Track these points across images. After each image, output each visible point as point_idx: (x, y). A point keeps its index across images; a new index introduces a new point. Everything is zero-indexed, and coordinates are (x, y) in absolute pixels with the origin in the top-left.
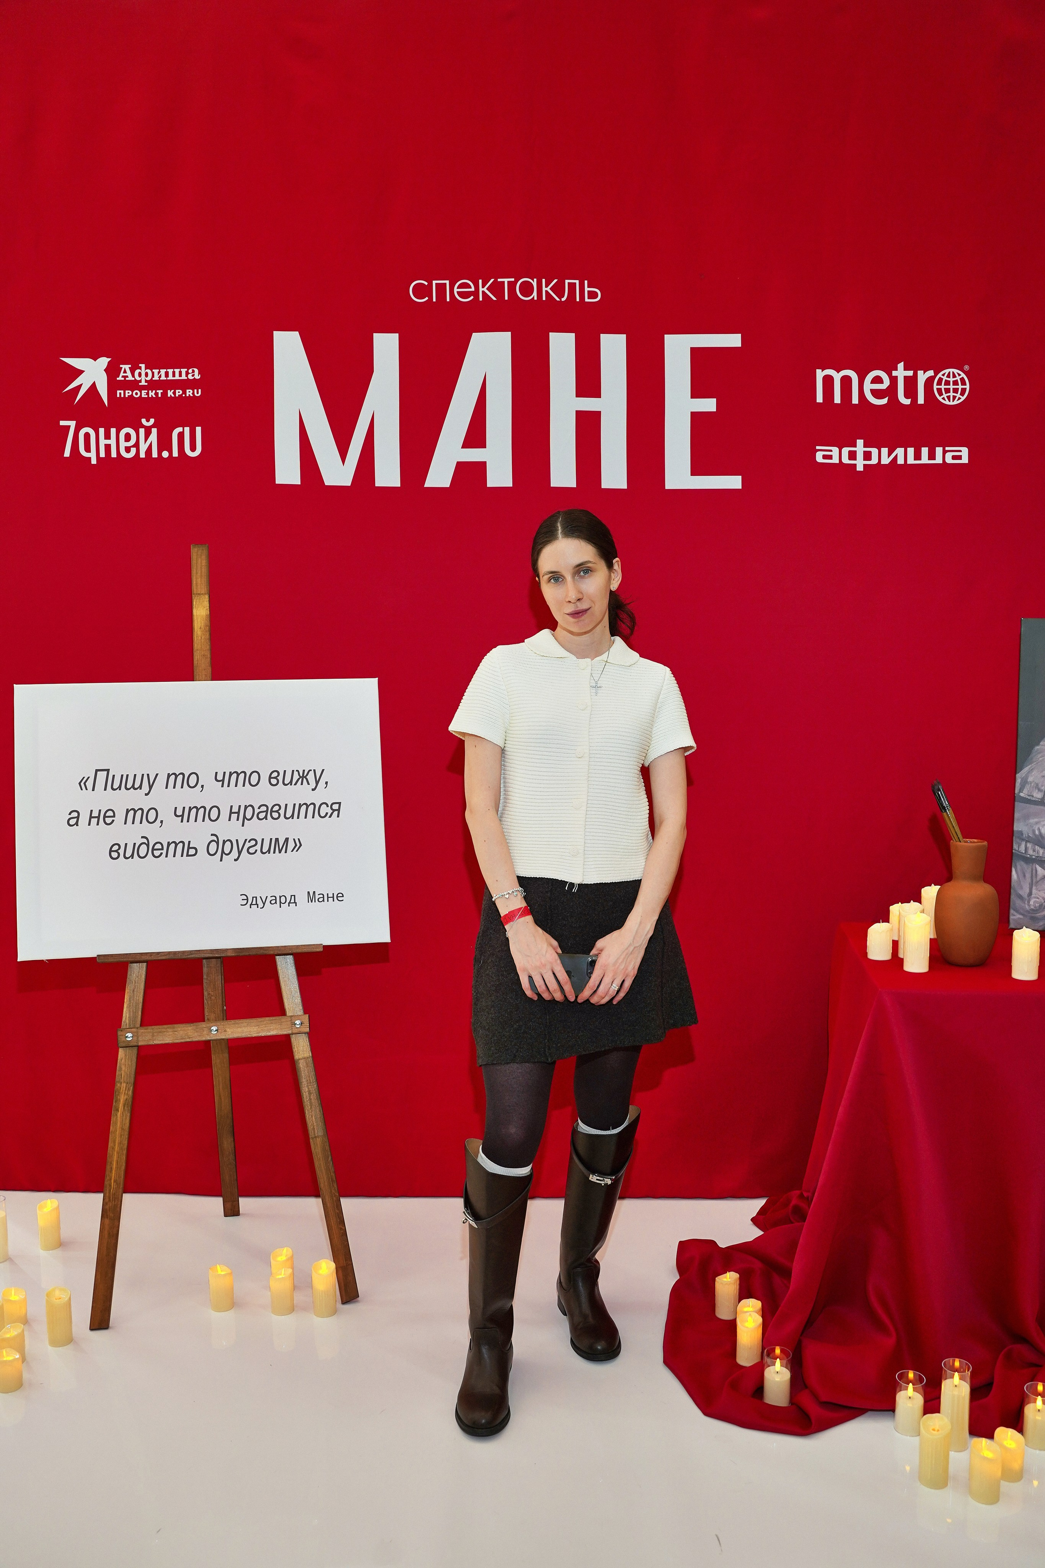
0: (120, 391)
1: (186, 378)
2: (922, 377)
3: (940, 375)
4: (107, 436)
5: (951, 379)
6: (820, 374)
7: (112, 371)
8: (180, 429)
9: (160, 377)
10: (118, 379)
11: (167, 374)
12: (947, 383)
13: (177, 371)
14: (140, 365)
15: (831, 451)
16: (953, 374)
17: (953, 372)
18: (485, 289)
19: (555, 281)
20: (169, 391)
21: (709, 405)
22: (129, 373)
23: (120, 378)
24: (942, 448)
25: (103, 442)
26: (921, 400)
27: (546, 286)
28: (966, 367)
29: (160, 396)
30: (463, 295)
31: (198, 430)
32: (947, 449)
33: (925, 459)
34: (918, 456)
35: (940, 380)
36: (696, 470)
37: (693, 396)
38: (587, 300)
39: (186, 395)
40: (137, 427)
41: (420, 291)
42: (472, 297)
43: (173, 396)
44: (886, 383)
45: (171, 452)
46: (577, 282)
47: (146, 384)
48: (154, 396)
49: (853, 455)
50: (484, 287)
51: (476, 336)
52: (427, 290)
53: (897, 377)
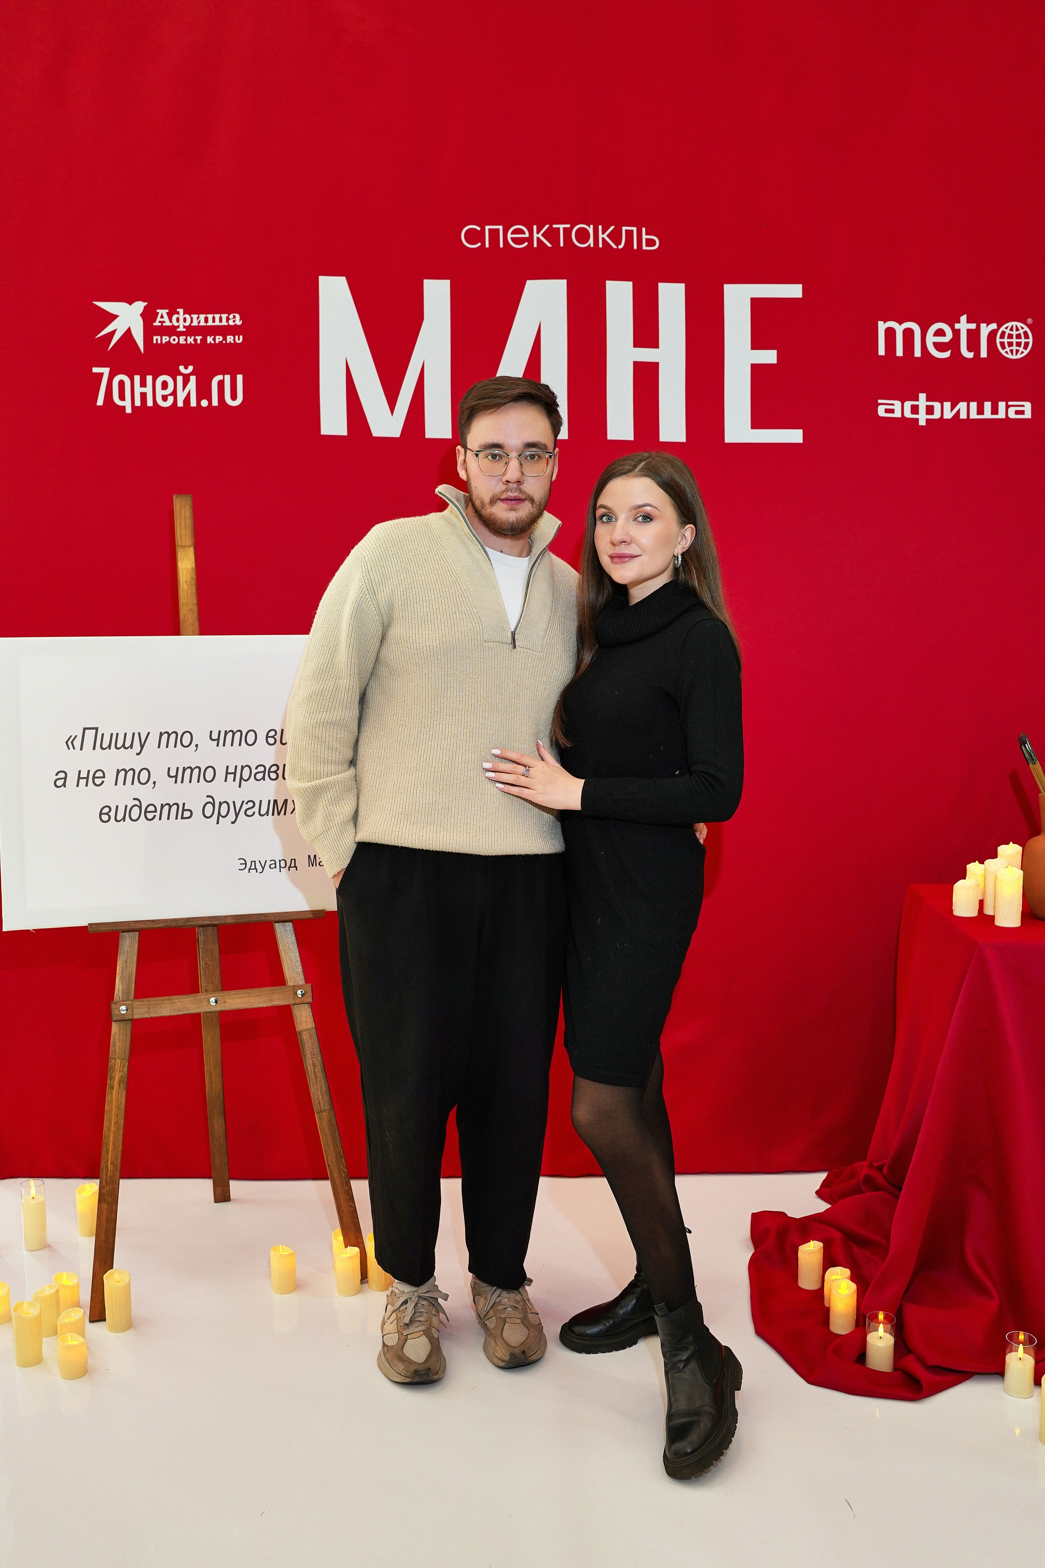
0: (157, 337)
1: (227, 324)
2: (985, 330)
3: (1003, 328)
4: (143, 384)
5: (1014, 333)
6: (882, 326)
7: (148, 316)
8: (220, 377)
9: (199, 322)
10: (154, 324)
11: (206, 320)
12: (1010, 336)
13: (217, 316)
14: (178, 310)
15: (893, 405)
16: (1016, 328)
17: (1016, 326)
18: (540, 235)
19: (612, 227)
20: (208, 337)
21: (769, 357)
22: (166, 319)
23: (157, 324)
24: (1004, 403)
25: (138, 390)
26: (984, 354)
27: (603, 233)
28: (1030, 321)
29: (199, 342)
30: (517, 241)
32: (1010, 403)
33: (987, 414)
34: (980, 411)
35: (1003, 333)
36: (757, 423)
37: (755, 345)
38: (644, 248)
39: (226, 341)
40: (174, 374)
41: (473, 236)
42: (526, 244)
43: (213, 342)
44: (948, 336)
45: (210, 401)
46: (635, 229)
47: (185, 330)
48: (193, 342)
49: (915, 409)
50: (538, 233)
51: (530, 284)
52: (479, 236)
53: (959, 330)
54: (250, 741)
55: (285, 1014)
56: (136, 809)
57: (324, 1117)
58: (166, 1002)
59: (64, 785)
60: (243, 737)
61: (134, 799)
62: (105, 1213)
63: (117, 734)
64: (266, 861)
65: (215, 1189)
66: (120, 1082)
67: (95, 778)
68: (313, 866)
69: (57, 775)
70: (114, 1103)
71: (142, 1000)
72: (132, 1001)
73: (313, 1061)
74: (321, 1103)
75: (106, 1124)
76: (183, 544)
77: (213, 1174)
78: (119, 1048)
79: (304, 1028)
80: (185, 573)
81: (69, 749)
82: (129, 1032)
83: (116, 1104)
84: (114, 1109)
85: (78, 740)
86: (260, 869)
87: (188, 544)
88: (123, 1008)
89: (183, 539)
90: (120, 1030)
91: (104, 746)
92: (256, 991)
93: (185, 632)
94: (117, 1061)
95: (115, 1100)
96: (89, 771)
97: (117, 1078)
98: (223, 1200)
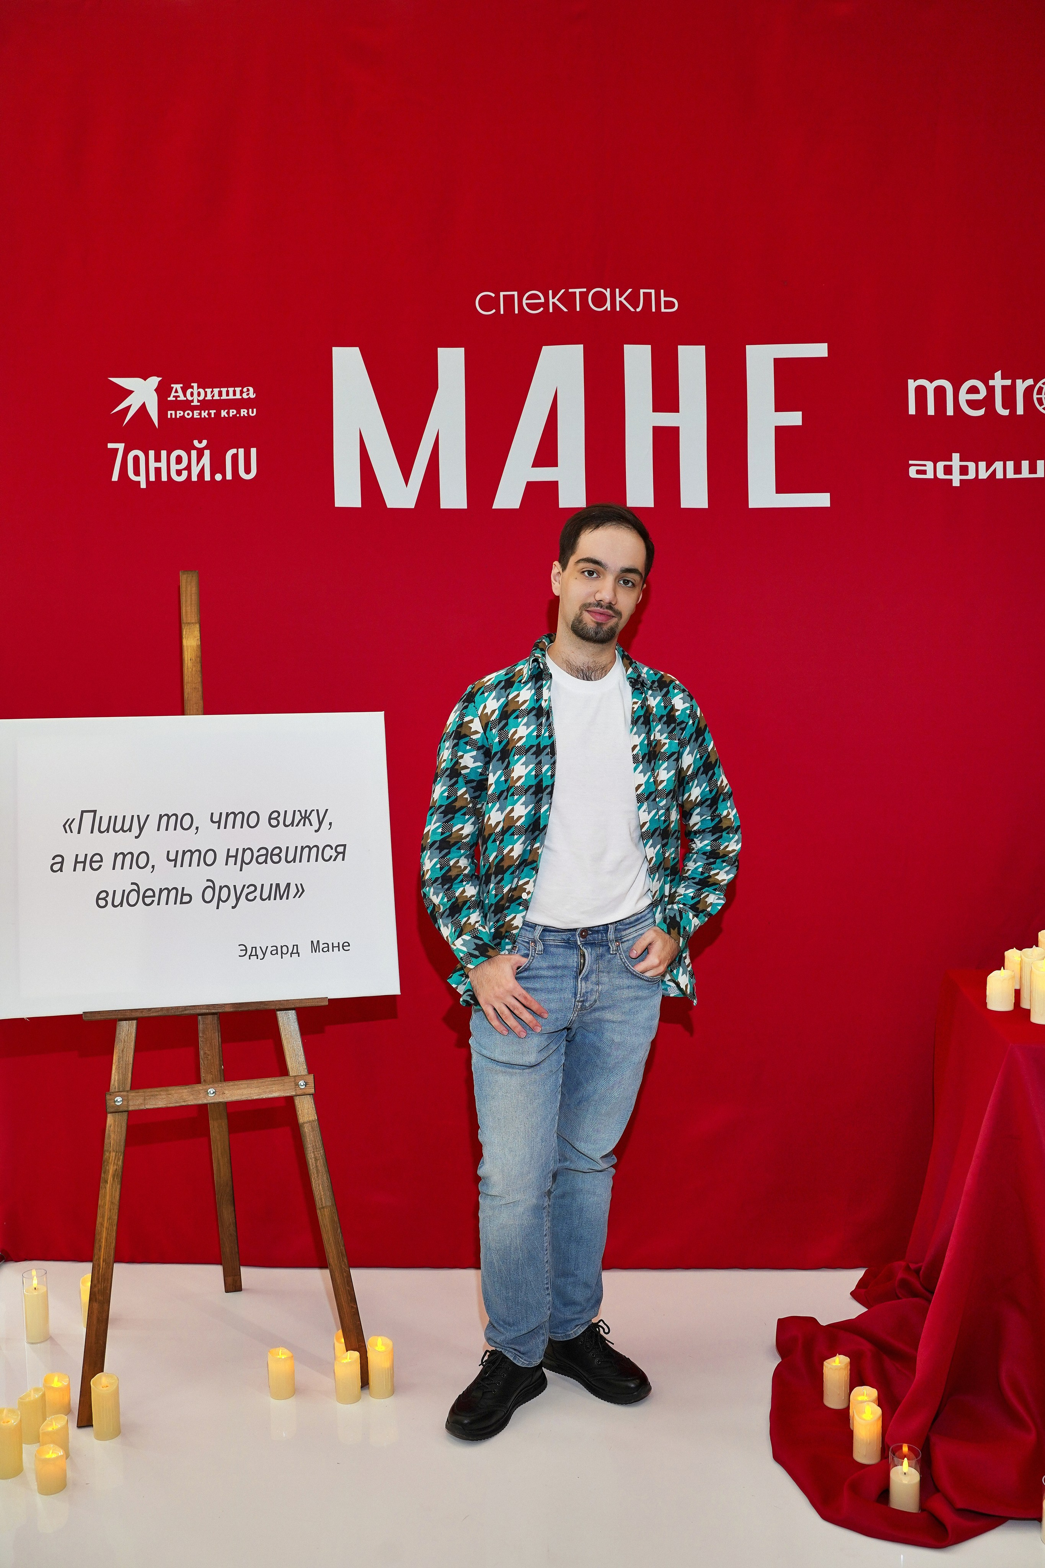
0: (171, 412)
1: (241, 397)
2: (1021, 386)
3: (1040, 384)
4: (158, 459)
6: (912, 385)
7: (162, 391)
8: (234, 451)
9: (213, 396)
10: (169, 399)
11: (220, 394)
13: (231, 390)
14: (192, 384)
15: (925, 465)
18: (555, 300)
19: (630, 290)
21: (794, 418)
22: (180, 393)
23: (171, 398)
25: (153, 465)
26: (1020, 411)
27: (620, 297)
29: (213, 416)
30: (532, 306)
31: (253, 451)
33: (1025, 473)
34: (1018, 470)
35: (1041, 389)
36: (781, 488)
37: (778, 409)
38: (663, 310)
39: (240, 414)
40: (188, 449)
41: (487, 303)
42: (542, 309)
43: (227, 416)
44: (983, 392)
45: (224, 475)
46: (653, 291)
47: (199, 404)
48: (207, 416)
49: (948, 470)
50: (553, 298)
51: (546, 350)
52: (494, 302)
53: (994, 387)
54: (252, 824)
55: (287, 1105)
56: (134, 894)
57: (326, 1213)
58: (162, 1093)
59: (61, 869)
60: (246, 819)
61: (132, 884)
62: (96, 1312)
63: (116, 817)
64: (267, 947)
65: (226, 1278)
66: (114, 1177)
67: (92, 862)
68: (316, 952)
69: (53, 859)
70: (108, 1197)
71: (137, 1091)
72: (128, 1091)
73: (314, 1155)
74: (324, 1199)
75: (99, 1220)
76: (189, 621)
77: (224, 1261)
78: (114, 1140)
79: (306, 1120)
80: (190, 650)
81: (66, 832)
82: (124, 1125)
83: (109, 1198)
84: (107, 1203)
85: (76, 823)
86: (261, 955)
87: (193, 621)
88: (119, 1099)
89: (189, 616)
90: (115, 1121)
91: (102, 830)
92: (255, 1082)
93: (188, 711)
94: (111, 1153)
95: (108, 1194)
96: (86, 855)
97: (111, 1171)
98: (234, 1290)
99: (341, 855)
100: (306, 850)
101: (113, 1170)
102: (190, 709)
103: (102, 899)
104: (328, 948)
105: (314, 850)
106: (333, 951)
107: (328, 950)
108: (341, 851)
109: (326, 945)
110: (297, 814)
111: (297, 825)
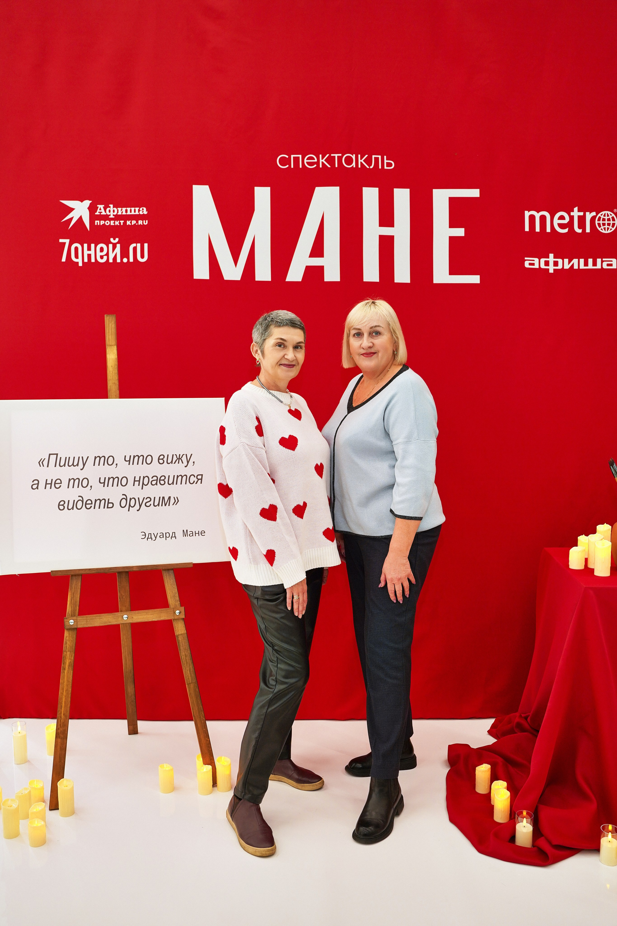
0: (97, 221)
1: (138, 213)
3: (599, 215)
4: (89, 249)
5: (606, 218)
6: (527, 214)
7: (92, 209)
8: (134, 245)
9: (122, 212)
10: (96, 214)
11: (126, 211)
12: (604, 220)
13: (133, 209)
14: (110, 205)
15: (534, 260)
16: (608, 215)
17: (607, 213)
18: (323, 161)
19: (366, 156)
20: (128, 221)
21: (460, 232)
22: (103, 210)
23: (97, 213)
24: (601, 259)
25: (86, 252)
26: (588, 230)
27: (361, 159)
28: (615, 211)
29: (122, 224)
30: (310, 164)
31: (146, 245)
32: (604, 259)
33: (590, 266)
34: (586, 264)
35: (600, 218)
36: (452, 272)
37: (451, 226)
38: (386, 168)
39: (138, 224)
40: (107, 243)
41: (284, 161)
42: (315, 165)
43: (130, 224)
44: (567, 219)
45: (128, 259)
46: (380, 157)
47: (114, 217)
48: (118, 224)
49: (547, 263)
50: (322, 159)
51: (318, 189)
52: (287, 162)
53: (573, 216)
54: (149, 462)
55: (168, 624)
56: (80, 502)
57: (192, 687)
58: (97, 618)
59: (37, 488)
60: (145, 459)
61: (79, 496)
62: (59, 744)
63: (69, 458)
64: (157, 533)
65: (129, 726)
66: (69, 666)
67: (55, 484)
68: (185, 536)
69: (33, 482)
71: (83, 616)
72: (77, 617)
73: (185, 653)
74: (190, 679)
75: (60, 691)
76: (110, 344)
77: (127, 718)
78: (69, 645)
79: (180, 633)
80: (111, 361)
81: (40, 466)
82: (75, 636)
83: (66, 679)
84: (65, 681)
85: (46, 461)
86: (154, 538)
87: (113, 344)
88: (72, 621)
89: (110, 341)
90: (69, 634)
91: (61, 465)
92: (151, 611)
93: (110, 397)
94: (67, 653)
95: (66, 677)
96: (52, 480)
97: (67, 663)
98: (134, 733)
99: (200, 481)
100: (180, 478)
101: (68, 662)
102: (112, 395)
103: (62, 505)
104: (192, 534)
105: (184, 478)
106: (195, 536)
107: (193, 535)
108: (200, 478)
109: (192, 533)
110: (175, 456)
111: (175, 463)
